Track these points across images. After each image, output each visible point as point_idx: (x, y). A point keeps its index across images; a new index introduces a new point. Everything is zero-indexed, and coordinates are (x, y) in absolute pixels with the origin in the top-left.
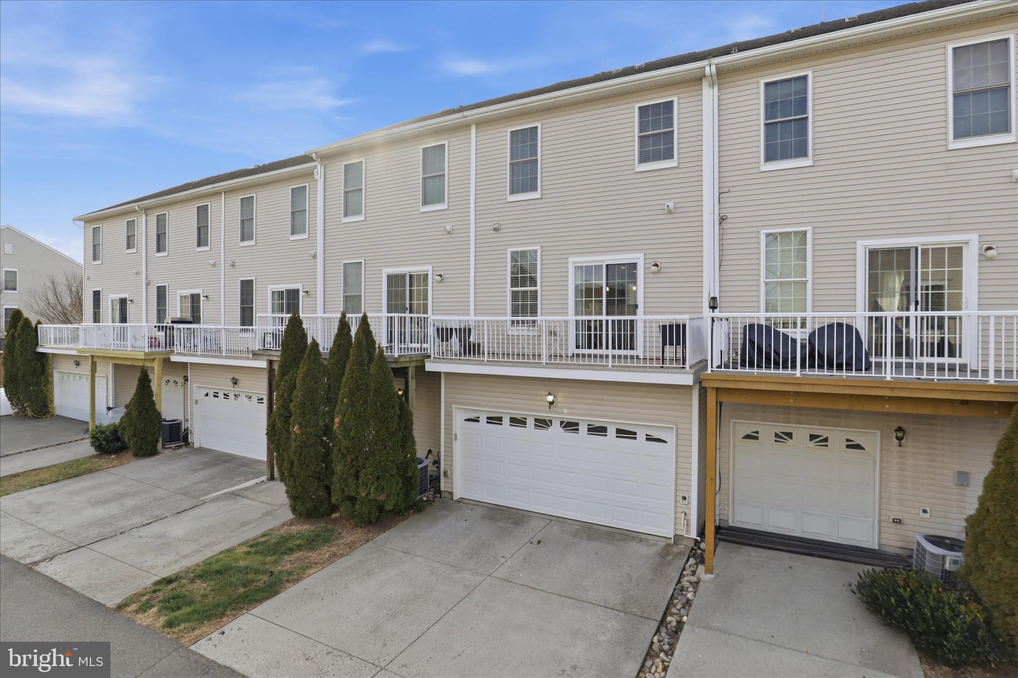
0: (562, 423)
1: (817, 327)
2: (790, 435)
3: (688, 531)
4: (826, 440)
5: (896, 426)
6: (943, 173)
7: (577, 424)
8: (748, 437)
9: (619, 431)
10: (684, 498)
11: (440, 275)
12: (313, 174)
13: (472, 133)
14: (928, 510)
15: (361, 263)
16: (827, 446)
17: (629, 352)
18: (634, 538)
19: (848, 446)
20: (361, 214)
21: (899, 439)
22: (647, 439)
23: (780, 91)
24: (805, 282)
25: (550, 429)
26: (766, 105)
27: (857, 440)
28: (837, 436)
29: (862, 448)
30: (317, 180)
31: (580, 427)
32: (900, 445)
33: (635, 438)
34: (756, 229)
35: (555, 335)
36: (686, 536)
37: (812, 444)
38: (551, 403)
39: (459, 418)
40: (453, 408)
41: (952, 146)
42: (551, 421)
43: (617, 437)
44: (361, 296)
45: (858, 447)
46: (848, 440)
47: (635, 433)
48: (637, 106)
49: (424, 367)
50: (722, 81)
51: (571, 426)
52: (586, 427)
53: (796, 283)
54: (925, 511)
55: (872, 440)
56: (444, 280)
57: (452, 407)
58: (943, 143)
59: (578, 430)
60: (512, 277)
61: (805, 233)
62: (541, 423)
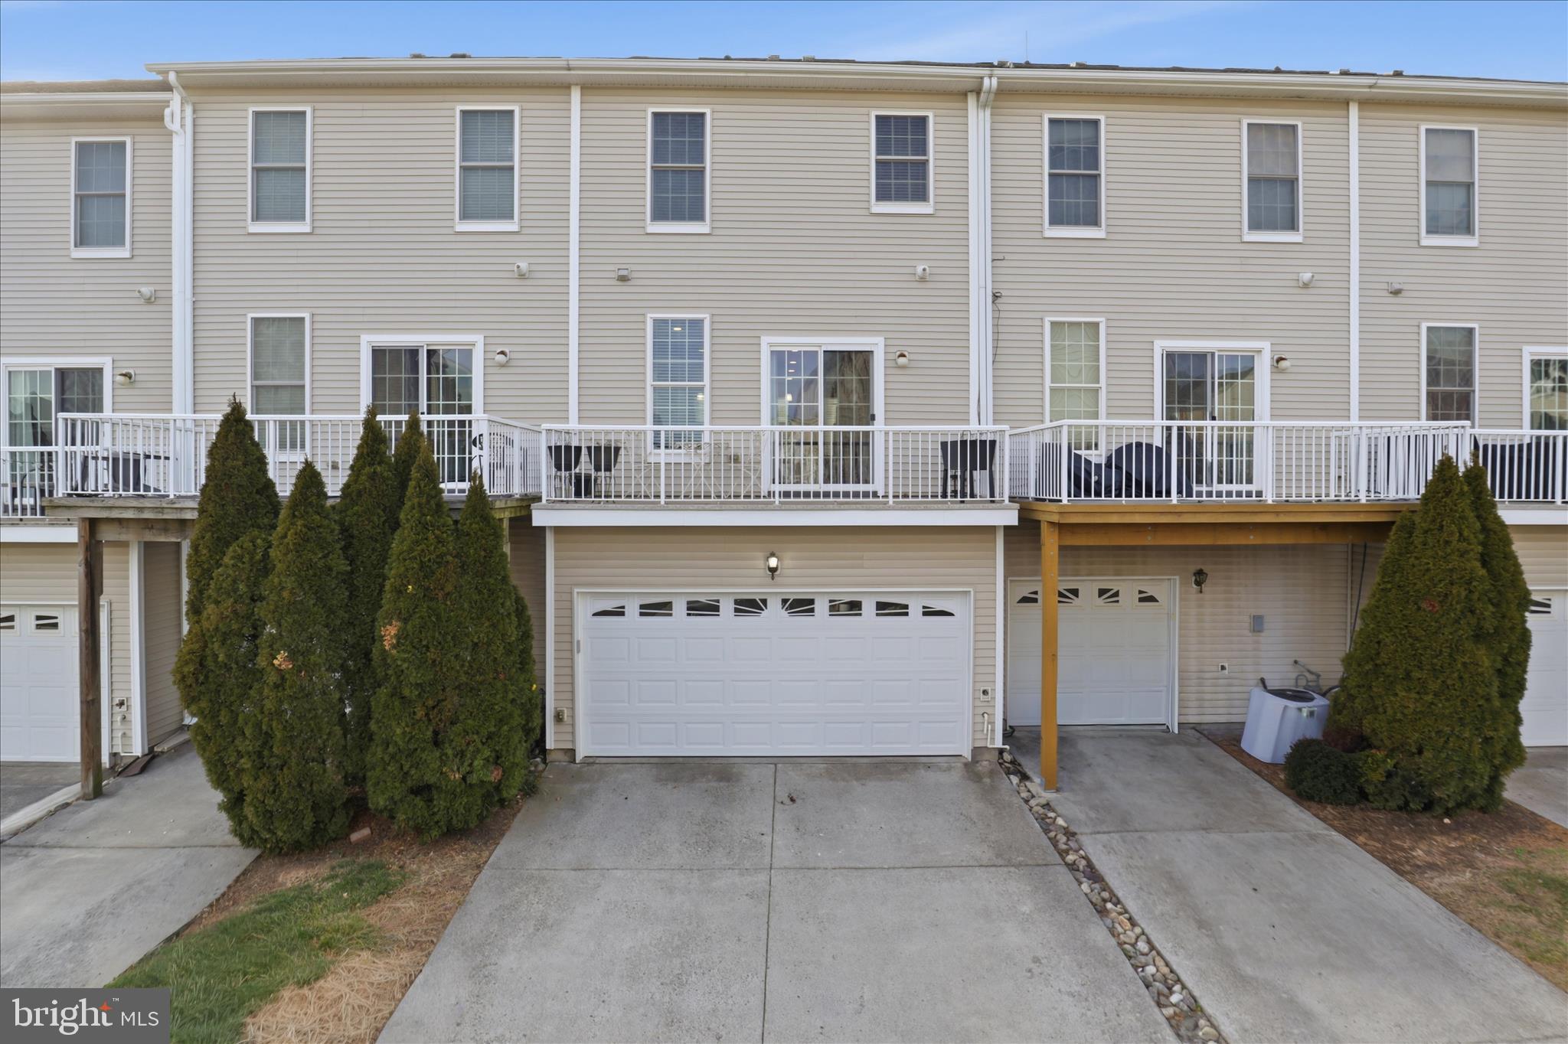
0: (785, 601)
1: (1114, 448)
2: (1075, 592)
3: (993, 739)
4: (1116, 594)
5: (1193, 568)
6: (1237, 268)
7: (812, 602)
8: (1025, 600)
9: (881, 606)
10: (985, 692)
11: (502, 353)
12: (161, 118)
13: (573, 102)
14: (1226, 665)
15: (303, 319)
16: (1118, 601)
17: (861, 487)
18: (916, 765)
19: (1141, 600)
20: (303, 218)
21: (1198, 583)
22: (925, 614)
23: (1067, 133)
24: (1097, 391)
25: (764, 613)
26: (1051, 149)
27: (1151, 591)
28: (1128, 587)
29: (1155, 600)
30: (170, 134)
31: (817, 606)
32: (1201, 592)
33: (907, 614)
34: (1039, 315)
35: (737, 460)
36: (991, 746)
37: (1100, 601)
38: (773, 570)
39: (583, 610)
40: (575, 595)
41: (1246, 238)
42: (764, 601)
43: (877, 615)
44: (303, 387)
45: (1152, 599)
46: (1141, 592)
47: (906, 607)
48: (874, 113)
49: (529, 518)
50: (999, 104)
51: (801, 606)
52: (827, 605)
53: (1086, 390)
54: (1223, 668)
55: (1169, 588)
56: (513, 363)
57: (571, 593)
58: (1237, 232)
59: (812, 610)
60: (654, 364)
61: (1096, 325)
62: (749, 606)
